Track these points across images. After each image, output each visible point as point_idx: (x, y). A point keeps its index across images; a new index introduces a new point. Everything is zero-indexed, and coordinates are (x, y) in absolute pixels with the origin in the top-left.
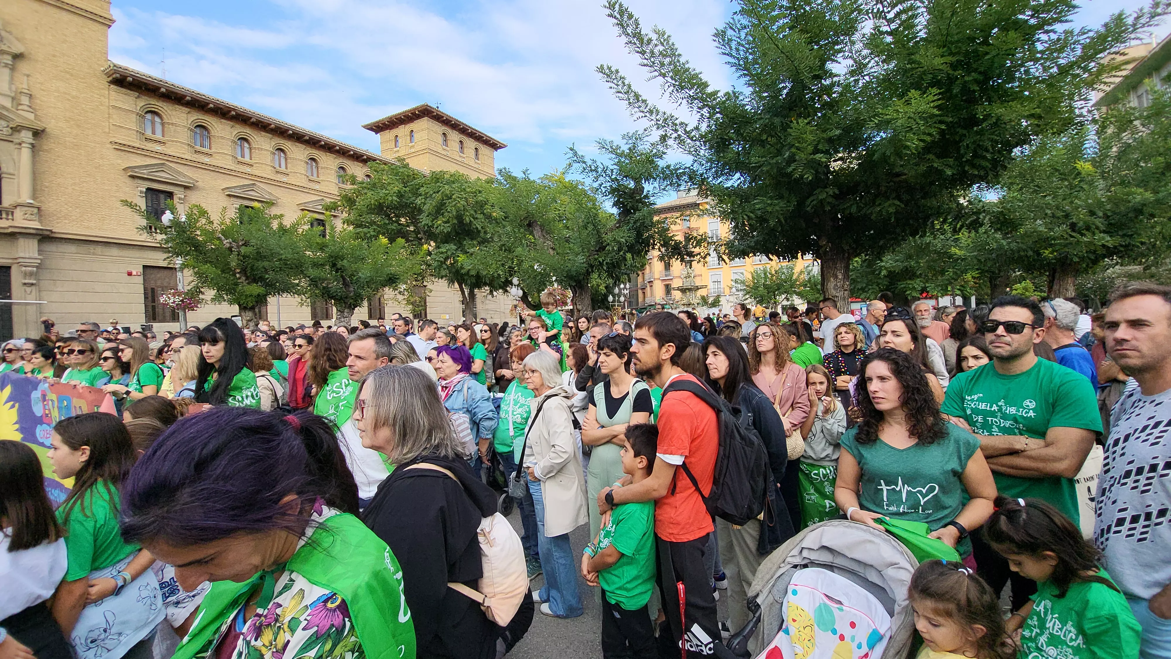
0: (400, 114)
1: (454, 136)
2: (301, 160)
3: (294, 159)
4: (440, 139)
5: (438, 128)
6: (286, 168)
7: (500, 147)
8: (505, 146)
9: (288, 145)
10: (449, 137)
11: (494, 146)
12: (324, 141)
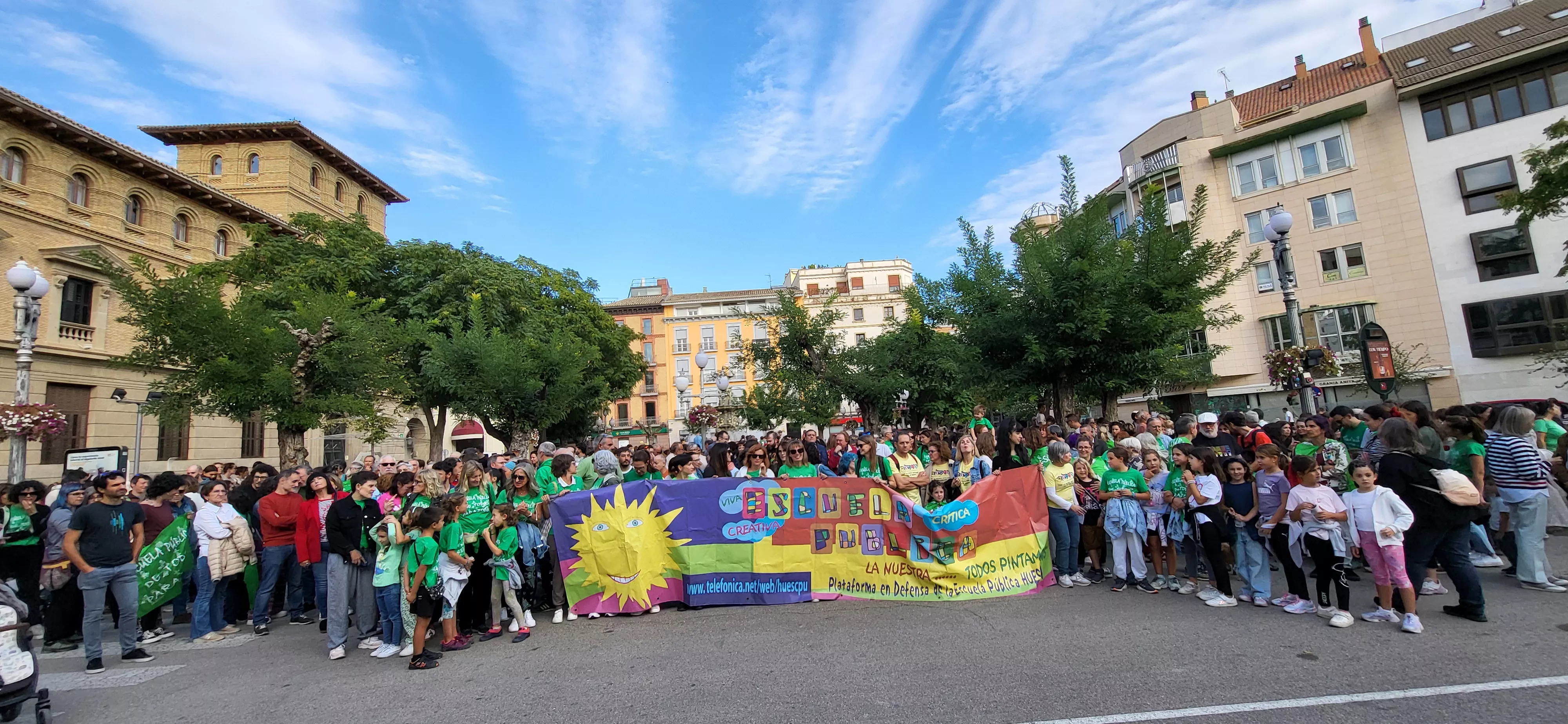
0: (237, 126)
1: (330, 176)
2: (61, 175)
3: (44, 170)
4: (308, 174)
5: (307, 160)
6: (23, 182)
7: (398, 201)
8: (404, 200)
9: (37, 146)
10: (321, 174)
11: (388, 196)
12: (116, 149)
